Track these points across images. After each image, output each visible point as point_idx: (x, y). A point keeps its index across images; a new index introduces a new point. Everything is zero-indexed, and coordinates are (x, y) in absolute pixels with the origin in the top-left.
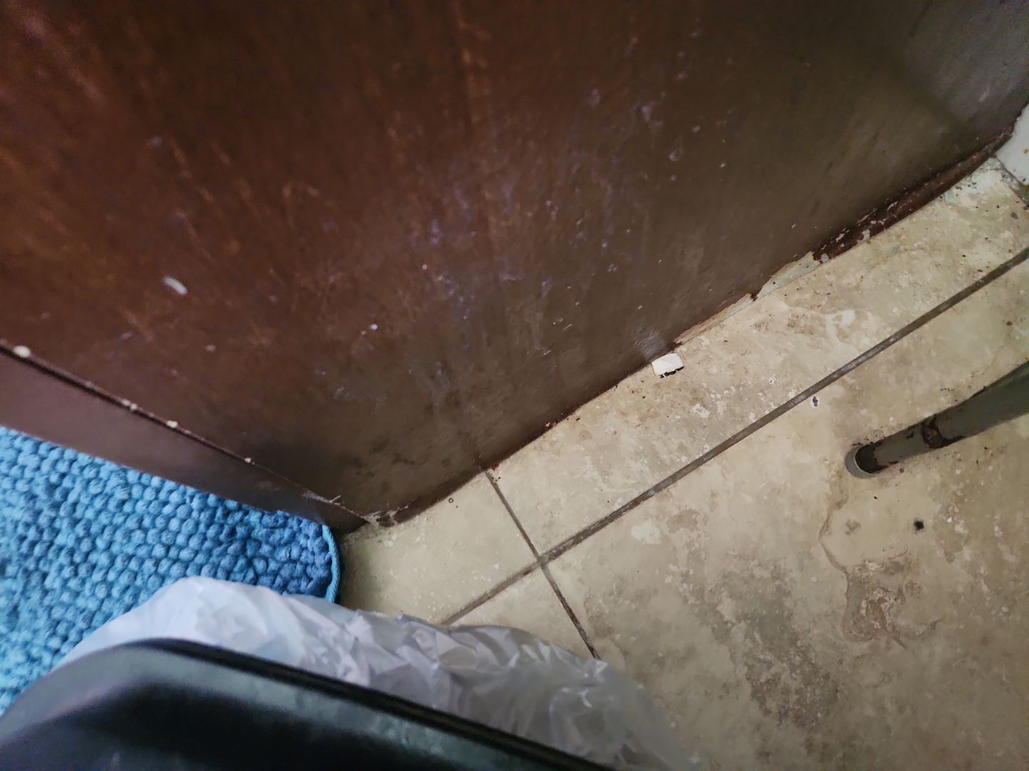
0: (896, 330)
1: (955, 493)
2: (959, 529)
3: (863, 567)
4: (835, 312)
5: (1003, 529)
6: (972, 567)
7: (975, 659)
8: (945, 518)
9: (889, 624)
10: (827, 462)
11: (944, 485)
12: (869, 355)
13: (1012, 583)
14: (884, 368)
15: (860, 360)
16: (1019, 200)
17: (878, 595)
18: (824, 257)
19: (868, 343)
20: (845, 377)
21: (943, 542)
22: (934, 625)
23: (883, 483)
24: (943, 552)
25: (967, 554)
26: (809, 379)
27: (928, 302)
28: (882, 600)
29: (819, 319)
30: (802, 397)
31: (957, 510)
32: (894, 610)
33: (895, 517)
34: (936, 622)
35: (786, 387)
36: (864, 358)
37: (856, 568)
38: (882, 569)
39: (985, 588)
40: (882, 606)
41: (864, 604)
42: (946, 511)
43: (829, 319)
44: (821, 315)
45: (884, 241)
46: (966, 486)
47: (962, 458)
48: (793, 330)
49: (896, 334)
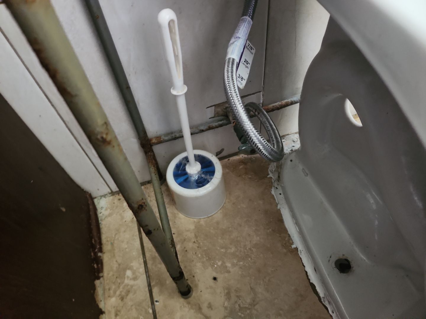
0: (142, 257)
1: (207, 260)
2: (219, 263)
3: (226, 308)
4: (125, 278)
5: (222, 248)
6: (234, 265)
7: (265, 278)
8: (214, 268)
9: (249, 306)
10: (182, 307)
11: (203, 262)
12: (147, 271)
13: (241, 253)
14: (154, 267)
15: (147, 275)
16: (115, 196)
17: (237, 306)
18: (101, 275)
19: (142, 269)
20: (152, 284)
21: (223, 272)
22: (252, 288)
23: (196, 286)
24: (226, 273)
25: (229, 265)
26: (147, 300)
27: (136, 240)
28: (239, 305)
29: (125, 286)
30: (153, 306)
31: (213, 262)
32: (244, 302)
33: (210, 286)
34: (250, 287)
35: (147, 312)
36: (147, 273)
37: (226, 311)
38: (228, 300)
39: (241, 263)
40: (241, 306)
41: (240, 314)
42: (212, 266)
43: (126, 281)
44: (124, 284)
45: (106, 247)
46: (205, 255)
47: (195, 252)
48: (125, 300)
49: (143, 257)
